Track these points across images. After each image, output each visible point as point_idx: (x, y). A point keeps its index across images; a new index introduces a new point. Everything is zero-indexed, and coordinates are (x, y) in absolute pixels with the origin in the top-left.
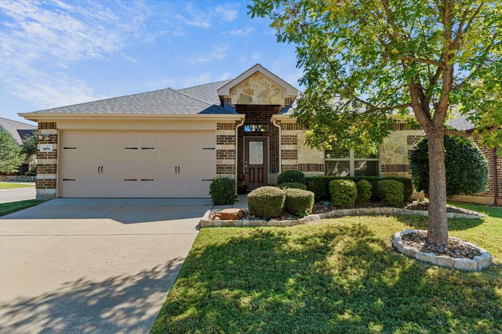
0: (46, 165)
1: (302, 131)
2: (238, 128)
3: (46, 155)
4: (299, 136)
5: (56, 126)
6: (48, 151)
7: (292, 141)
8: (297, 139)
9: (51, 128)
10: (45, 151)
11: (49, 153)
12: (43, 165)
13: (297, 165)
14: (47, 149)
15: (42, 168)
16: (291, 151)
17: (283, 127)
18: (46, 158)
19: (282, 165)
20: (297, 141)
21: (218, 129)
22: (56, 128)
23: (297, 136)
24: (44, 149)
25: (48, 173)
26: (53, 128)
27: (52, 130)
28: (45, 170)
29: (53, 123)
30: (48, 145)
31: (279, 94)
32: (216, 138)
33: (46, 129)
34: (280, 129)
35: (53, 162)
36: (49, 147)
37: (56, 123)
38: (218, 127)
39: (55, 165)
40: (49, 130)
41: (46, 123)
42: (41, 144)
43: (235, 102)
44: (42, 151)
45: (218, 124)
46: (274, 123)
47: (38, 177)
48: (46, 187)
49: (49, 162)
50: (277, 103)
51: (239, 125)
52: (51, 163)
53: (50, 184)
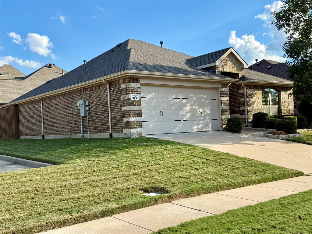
0: (136, 110)
2: (229, 86)
3: (135, 103)
4: (253, 92)
5: (139, 81)
7: (251, 96)
9: (136, 82)
10: (134, 99)
11: (137, 101)
12: (134, 110)
13: (253, 110)
14: (135, 98)
15: (133, 112)
16: (250, 101)
17: (247, 87)
18: (135, 105)
19: (247, 110)
21: (221, 87)
22: (139, 83)
25: (138, 116)
27: (138, 84)
28: (136, 114)
29: (138, 78)
30: (136, 95)
31: (238, 67)
32: (220, 93)
33: (134, 83)
34: (245, 88)
35: (140, 108)
36: (137, 97)
37: (139, 79)
38: (221, 85)
39: (141, 110)
40: (136, 84)
41: (133, 78)
42: (132, 95)
43: (220, 69)
44: (132, 99)
45: (221, 84)
46: (243, 84)
47: (132, 119)
48: (137, 127)
49: (137, 108)
50: (238, 72)
51: (229, 85)
52: (138, 109)
53: (139, 124)
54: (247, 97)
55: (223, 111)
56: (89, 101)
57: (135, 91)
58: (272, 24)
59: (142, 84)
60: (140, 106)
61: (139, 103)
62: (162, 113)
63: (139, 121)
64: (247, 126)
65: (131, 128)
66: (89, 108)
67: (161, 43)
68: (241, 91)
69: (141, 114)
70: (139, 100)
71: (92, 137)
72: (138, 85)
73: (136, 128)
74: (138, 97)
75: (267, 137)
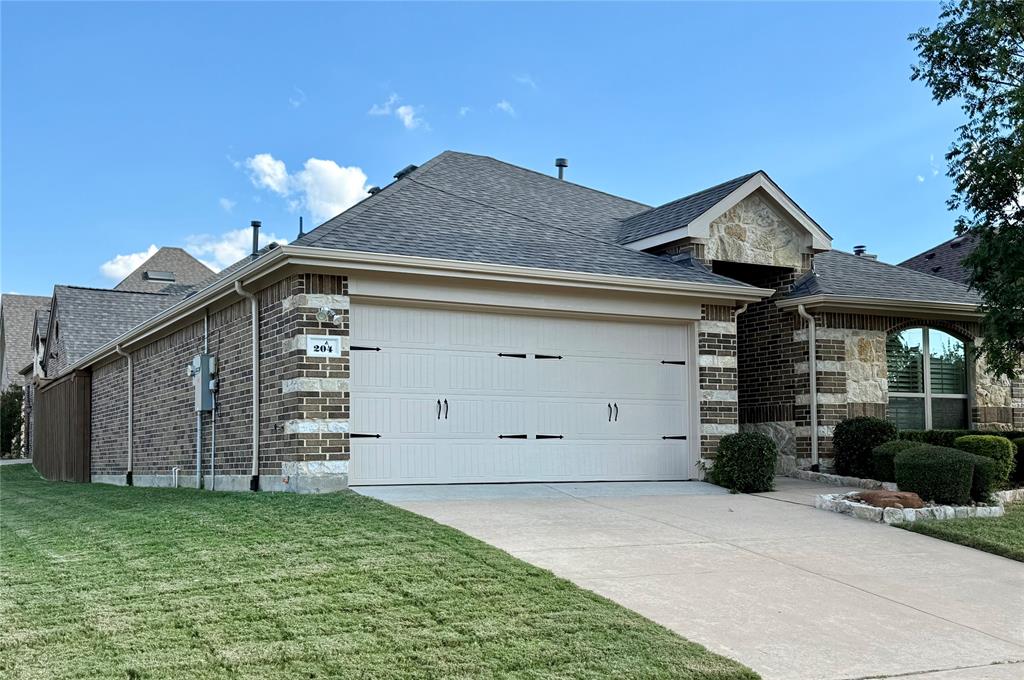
0: (325, 394)
1: (851, 331)
2: (739, 317)
3: (324, 367)
4: (847, 341)
5: (346, 286)
6: (326, 354)
7: (835, 353)
8: (844, 348)
9: (333, 293)
10: (320, 354)
11: (332, 360)
12: (317, 394)
13: (844, 406)
14: (323, 349)
15: (313, 402)
16: (833, 374)
17: (819, 319)
18: (322, 375)
19: (819, 406)
20: (843, 353)
21: (703, 318)
22: (346, 293)
23: (843, 342)
24: (317, 348)
25: (332, 416)
26: (339, 293)
27: (337, 297)
28: (324, 408)
29: (339, 278)
30: (327, 336)
31: (791, 244)
32: (697, 339)
33: (321, 292)
34: (812, 325)
35: (343, 385)
36: (330, 344)
37: (346, 279)
38: (703, 312)
39: (347, 395)
40: (329, 297)
41: (321, 277)
42: (310, 336)
43: (711, 254)
44: (311, 353)
45: (703, 306)
46: (801, 309)
47: (304, 427)
48: (328, 455)
49: (332, 385)
50: (789, 264)
51: (740, 311)
52: (337, 390)
53: (338, 448)
54: (818, 358)
55: (710, 409)
56: (218, 360)
57: (324, 325)
58: (914, 78)
59: (357, 300)
60: (345, 380)
61: (341, 368)
62: (443, 407)
63: (339, 435)
64: (815, 468)
65: (300, 459)
66: (217, 385)
67: (561, 164)
68: (799, 336)
69: (347, 408)
70: (339, 355)
71: (219, 488)
72: (342, 302)
73: (323, 458)
74: (337, 345)
75: (845, 512)
